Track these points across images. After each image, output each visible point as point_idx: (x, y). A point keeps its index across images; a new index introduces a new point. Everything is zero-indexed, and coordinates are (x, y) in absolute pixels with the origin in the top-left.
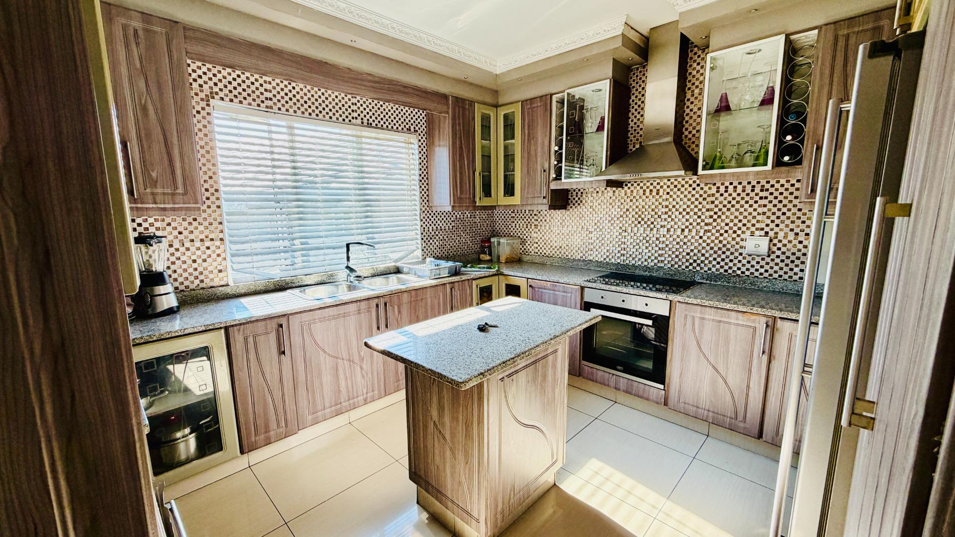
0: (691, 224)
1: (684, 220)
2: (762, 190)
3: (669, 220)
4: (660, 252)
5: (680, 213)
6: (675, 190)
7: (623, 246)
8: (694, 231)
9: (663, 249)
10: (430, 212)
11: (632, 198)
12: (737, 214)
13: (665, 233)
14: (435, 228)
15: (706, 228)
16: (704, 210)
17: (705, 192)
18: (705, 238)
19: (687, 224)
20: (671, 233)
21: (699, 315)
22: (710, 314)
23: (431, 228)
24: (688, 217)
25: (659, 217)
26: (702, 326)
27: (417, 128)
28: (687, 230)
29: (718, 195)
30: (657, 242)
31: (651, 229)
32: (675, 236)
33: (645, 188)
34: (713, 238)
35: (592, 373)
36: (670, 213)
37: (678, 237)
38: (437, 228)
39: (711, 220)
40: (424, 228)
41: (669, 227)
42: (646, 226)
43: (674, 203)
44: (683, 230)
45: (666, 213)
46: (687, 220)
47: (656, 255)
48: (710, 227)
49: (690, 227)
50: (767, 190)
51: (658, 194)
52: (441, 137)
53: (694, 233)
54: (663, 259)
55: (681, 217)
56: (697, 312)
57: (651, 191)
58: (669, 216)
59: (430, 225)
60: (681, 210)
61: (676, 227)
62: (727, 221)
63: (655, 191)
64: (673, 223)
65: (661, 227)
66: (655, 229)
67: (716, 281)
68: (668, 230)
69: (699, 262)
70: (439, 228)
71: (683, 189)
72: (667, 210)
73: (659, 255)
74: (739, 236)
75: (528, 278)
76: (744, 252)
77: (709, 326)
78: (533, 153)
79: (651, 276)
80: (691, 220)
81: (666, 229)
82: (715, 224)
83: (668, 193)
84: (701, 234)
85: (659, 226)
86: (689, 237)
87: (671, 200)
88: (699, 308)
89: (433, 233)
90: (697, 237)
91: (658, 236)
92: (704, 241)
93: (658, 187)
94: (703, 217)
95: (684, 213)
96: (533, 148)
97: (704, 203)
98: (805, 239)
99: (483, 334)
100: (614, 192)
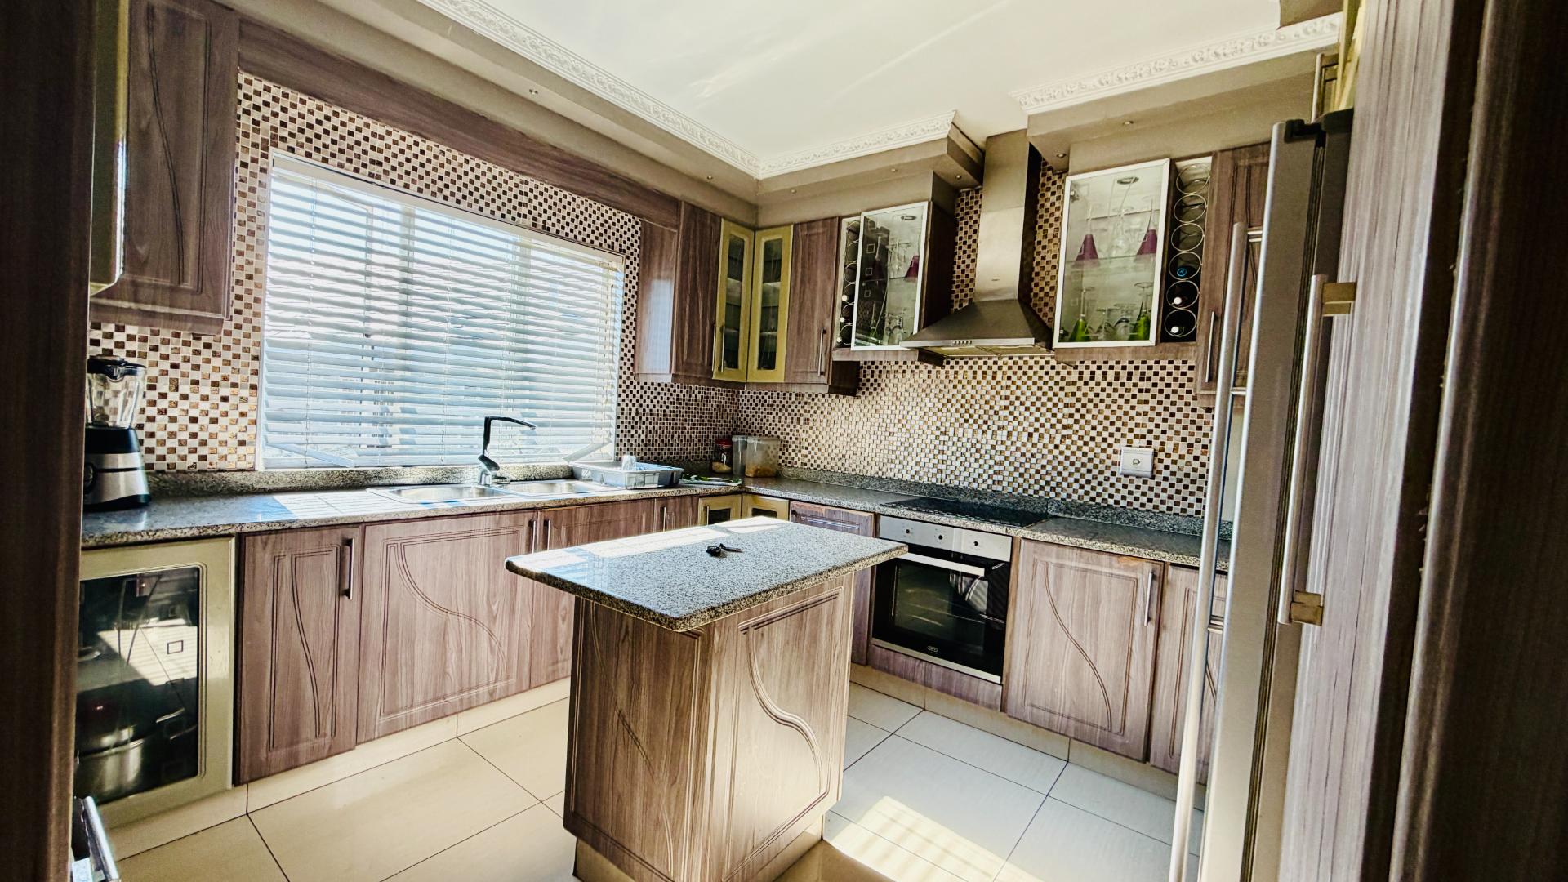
0: (1042, 425)
1: (1032, 419)
2: (1142, 380)
3: (1011, 418)
4: (997, 468)
5: (1027, 409)
6: (1020, 373)
7: (940, 457)
8: (1047, 436)
9: (1001, 463)
10: (635, 383)
11: (956, 382)
12: (1107, 412)
13: (1004, 439)
14: (640, 411)
15: (1064, 432)
16: (1061, 405)
17: (1063, 378)
18: (1062, 447)
19: (1037, 425)
20: (1014, 438)
21: (1054, 560)
22: (1071, 560)
23: (634, 409)
24: (1037, 415)
25: (996, 413)
26: (1058, 577)
27: (624, 247)
28: (1036, 435)
29: (1080, 383)
30: (993, 452)
31: (984, 432)
32: (1019, 444)
33: (975, 368)
34: (1074, 448)
35: (888, 659)
36: (1012, 408)
37: (1023, 444)
38: (644, 410)
39: (1071, 421)
40: (623, 409)
41: (1010, 428)
42: (975, 426)
43: (1018, 393)
44: (1030, 435)
45: (1006, 408)
46: (1037, 420)
47: (991, 472)
48: (1070, 432)
49: (1042, 430)
50: (1149, 379)
51: (994, 378)
52: (663, 264)
53: (1046, 440)
54: (1000, 478)
55: (1027, 414)
56: (1052, 556)
57: (985, 373)
58: (1011, 413)
59: (634, 405)
60: (1028, 404)
61: (1020, 429)
62: (1094, 423)
63: (990, 373)
64: (1015, 423)
65: (999, 428)
66: (990, 432)
67: (1079, 515)
68: (1009, 434)
69: (1053, 484)
70: (648, 411)
71: (1030, 373)
72: (1007, 403)
73: (995, 473)
74: (1110, 446)
75: (790, 500)
76: (1119, 470)
77: (1069, 578)
78: (808, 303)
79: (982, 504)
80: (1042, 420)
81: (1005, 433)
82: (1076, 427)
83: (1009, 378)
84: (1057, 442)
85: (995, 428)
86: (1040, 446)
87: (1013, 388)
88: (1055, 548)
89: (637, 419)
90: (1051, 447)
91: (994, 443)
92: (1061, 453)
93: (995, 368)
94: (1060, 416)
95: (1033, 409)
96: (808, 294)
97: (1061, 394)
98: (1203, 454)
99: (716, 559)
100: (929, 372)
